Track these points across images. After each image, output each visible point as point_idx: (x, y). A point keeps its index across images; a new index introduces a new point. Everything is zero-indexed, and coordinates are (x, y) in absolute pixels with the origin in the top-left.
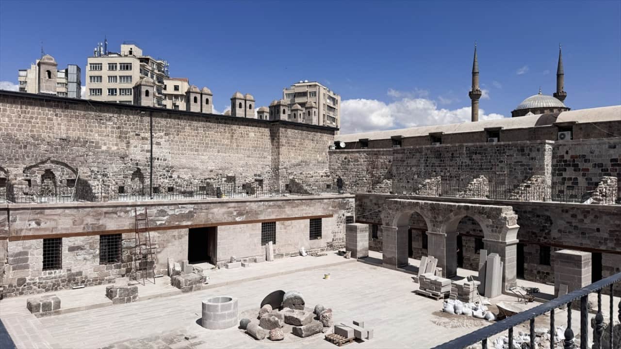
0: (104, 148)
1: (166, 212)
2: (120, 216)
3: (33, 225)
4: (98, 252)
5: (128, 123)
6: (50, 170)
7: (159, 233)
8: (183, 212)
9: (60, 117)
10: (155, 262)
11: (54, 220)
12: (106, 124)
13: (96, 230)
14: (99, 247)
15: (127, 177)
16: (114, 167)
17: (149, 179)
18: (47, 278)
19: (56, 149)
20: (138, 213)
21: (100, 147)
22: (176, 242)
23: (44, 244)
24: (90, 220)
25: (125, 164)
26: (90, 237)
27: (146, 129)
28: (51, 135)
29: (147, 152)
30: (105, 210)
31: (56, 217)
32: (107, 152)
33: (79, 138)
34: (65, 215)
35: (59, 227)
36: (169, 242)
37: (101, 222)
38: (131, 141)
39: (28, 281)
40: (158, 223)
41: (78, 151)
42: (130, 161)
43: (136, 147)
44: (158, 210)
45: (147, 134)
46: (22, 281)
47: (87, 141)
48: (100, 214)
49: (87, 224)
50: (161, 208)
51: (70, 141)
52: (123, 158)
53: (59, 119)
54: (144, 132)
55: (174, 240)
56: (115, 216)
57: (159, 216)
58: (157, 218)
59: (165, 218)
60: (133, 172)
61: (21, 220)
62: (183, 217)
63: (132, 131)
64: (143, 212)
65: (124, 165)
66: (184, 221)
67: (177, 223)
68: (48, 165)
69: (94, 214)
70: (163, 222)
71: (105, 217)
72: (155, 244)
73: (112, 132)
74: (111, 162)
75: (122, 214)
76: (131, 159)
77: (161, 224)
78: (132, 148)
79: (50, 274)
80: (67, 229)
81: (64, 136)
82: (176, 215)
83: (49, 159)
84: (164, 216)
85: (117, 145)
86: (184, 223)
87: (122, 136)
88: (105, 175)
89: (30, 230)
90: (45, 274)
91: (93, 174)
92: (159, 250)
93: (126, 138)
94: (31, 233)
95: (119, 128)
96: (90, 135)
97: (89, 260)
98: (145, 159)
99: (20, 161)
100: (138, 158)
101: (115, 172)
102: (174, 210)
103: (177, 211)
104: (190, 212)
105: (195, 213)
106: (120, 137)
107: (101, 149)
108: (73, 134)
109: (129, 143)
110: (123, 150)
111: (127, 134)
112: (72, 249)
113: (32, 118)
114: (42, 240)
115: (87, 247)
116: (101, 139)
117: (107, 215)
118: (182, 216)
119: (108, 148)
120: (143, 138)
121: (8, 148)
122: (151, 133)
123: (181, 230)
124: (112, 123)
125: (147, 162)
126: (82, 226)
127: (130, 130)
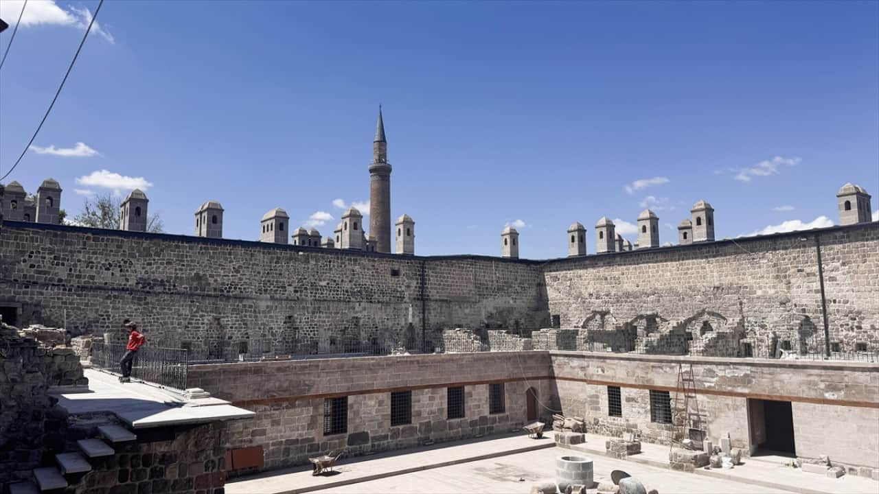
0: (759, 293)
1: (715, 372)
2: (665, 372)
3: (600, 372)
4: (648, 407)
5: (787, 256)
6: (707, 322)
7: (708, 397)
8: (736, 375)
9: (712, 263)
10: (707, 433)
11: (613, 369)
12: (759, 263)
13: (646, 384)
14: (649, 402)
15: (793, 329)
16: (774, 316)
17: (824, 332)
18: (611, 424)
19: (710, 299)
20: (683, 370)
21: (755, 293)
22: (731, 414)
23: (609, 391)
24: (640, 373)
25: (789, 311)
26: (641, 390)
27: (812, 262)
28: (705, 284)
29: (816, 293)
30: (652, 364)
31: (614, 367)
32: (763, 297)
33: (731, 284)
34: (621, 366)
35: (618, 376)
36: (722, 412)
37: (649, 376)
38: (793, 281)
39: (600, 422)
40: (707, 385)
41: (730, 299)
42: (793, 306)
43: (799, 287)
44: (705, 369)
45: (814, 268)
46: (597, 423)
47: (740, 287)
48: (648, 367)
49: (638, 377)
50: (708, 366)
51: (723, 289)
52: (784, 304)
53: (712, 266)
54: (809, 266)
55: (727, 409)
56: (661, 370)
57: (707, 376)
58: (704, 379)
59: (714, 380)
60: (799, 322)
61: (593, 366)
62: (736, 381)
63: (792, 267)
64: (689, 369)
65: (787, 313)
66: (739, 386)
67: (730, 388)
68: (706, 317)
69: (643, 366)
70: (713, 385)
71: (652, 371)
72: (705, 411)
73: (768, 272)
74: (769, 309)
75: (668, 369)
76: (796, 305)
77: (710, 387)
78: (795, 289)
79: (614, 420)
80: (623, 379)
81: (717, 284)
82: (728, 378)
83: (704, 310)
84: (713, 377)
85: (774, 287)
86: (739, 390)
87: (781, 275)
88: (763, 327)
89: (598, 375)
90: (610, 419)
91: (750, 325)
92: (710, 419)
93: (785, 277)
94: (599, 379)
95: (775, 265)
96: (743, 279)
97: (641, 414)
98: (814, 303)
99: (680, 314)
100: (804, 301)
101: (776, 322)
102: (725, 370)
103: (729, 373)
104: (746, 375)
105: (754, 377)
106: (777, 277)
107: (755, 294)
108: (726, 281)
109: (790, 283)
110: (782, 294)
111: (786, 272)
112: (629, 400)
113: (688, 269)
114: (606, 387)
115: (639, 400)
116: (755, 283)
117: (654, 369)
118: (736, 379)
119: (765, 292)
120: (808, 275)
121: (671, 301)
122: (820, 265)
123: (737, 398)
124: (766, 261)
125: (818, 306)
126: (634, 378)
127: (789, 266)
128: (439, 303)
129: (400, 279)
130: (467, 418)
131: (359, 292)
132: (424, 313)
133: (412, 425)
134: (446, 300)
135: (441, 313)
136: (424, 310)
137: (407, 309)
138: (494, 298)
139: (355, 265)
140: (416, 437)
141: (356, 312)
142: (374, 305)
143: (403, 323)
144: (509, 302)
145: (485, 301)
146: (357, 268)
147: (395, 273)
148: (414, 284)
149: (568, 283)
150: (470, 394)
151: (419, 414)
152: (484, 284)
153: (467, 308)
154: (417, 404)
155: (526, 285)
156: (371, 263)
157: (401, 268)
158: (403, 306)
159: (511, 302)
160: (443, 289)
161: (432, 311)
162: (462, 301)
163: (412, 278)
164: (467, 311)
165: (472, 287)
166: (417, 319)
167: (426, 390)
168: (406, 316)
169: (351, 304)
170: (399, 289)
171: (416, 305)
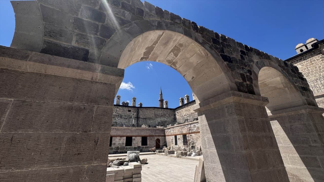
1: (195, 126)
2: (185, 128)
3: (173, 132)
4: (183, 141)
7: (195, 134)
11: (175, 130)
13: (182, 133)
14: (183, 139)
20: (189, 127)
24: (180, 130)
26: (181, 135)
30: (183, 126)
34: (177, 129)
36: (198, 139)
37: (182, 131)
39: (173, 148)
40: (194, 130)
50: (194, 124)
58: (193, 129)
59: (196, 128)
67: (199, 130)
69: (181, 128)
70: (195, 130)
71: (183, 129)
77: (195, 131)
80: (177, 133)
84: (195, 128)
90: (175, 146)
92: (196, 142)
94: (173, 134)
97: (181, 143)
102: (197, 125)
112: (179, 139)
114: (174, 136)
115: (181, 139)
126: (179, 132)
128: (143, 119)
129: (131, 112)
130: (132, 146)
131: (118, 115)
132: (138, 121)
133: (112, 147)
134: (145, 118)
135: (143, 121)
136: (138, 120)
137: (132, 120)
138: (160, 118)
139: (117, 108)
140: (113, 151)
141: (116, 120)
142: (122, 119)
143: (131, 124)
144: (165, 119)
145: (157, 119)
146: (118, 109)
147: (130, 111)
148: (135, 114)
149: (180, 113)
150: (134, 139)
151: (115, 144)
152: (157, 114)
153: (152, 120)
154: (114, 141)
155: (170, 115)
156: (122, 108)
157: (131, 110)
158: (131, 119)
159: (166, 119)
160: (144, 115)
161: (140, 121)
162: (150, 119)
163: (135, 112)
164: (152, 121)
165: (153, 115)
166: (135, 123)
167: (118, 137)
168: (132, 122)
169: (115, 118)
170: (130, 115)
171: (135, 119)
